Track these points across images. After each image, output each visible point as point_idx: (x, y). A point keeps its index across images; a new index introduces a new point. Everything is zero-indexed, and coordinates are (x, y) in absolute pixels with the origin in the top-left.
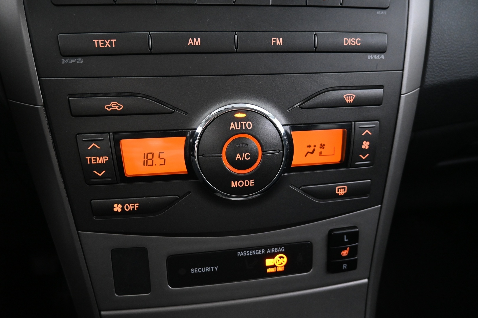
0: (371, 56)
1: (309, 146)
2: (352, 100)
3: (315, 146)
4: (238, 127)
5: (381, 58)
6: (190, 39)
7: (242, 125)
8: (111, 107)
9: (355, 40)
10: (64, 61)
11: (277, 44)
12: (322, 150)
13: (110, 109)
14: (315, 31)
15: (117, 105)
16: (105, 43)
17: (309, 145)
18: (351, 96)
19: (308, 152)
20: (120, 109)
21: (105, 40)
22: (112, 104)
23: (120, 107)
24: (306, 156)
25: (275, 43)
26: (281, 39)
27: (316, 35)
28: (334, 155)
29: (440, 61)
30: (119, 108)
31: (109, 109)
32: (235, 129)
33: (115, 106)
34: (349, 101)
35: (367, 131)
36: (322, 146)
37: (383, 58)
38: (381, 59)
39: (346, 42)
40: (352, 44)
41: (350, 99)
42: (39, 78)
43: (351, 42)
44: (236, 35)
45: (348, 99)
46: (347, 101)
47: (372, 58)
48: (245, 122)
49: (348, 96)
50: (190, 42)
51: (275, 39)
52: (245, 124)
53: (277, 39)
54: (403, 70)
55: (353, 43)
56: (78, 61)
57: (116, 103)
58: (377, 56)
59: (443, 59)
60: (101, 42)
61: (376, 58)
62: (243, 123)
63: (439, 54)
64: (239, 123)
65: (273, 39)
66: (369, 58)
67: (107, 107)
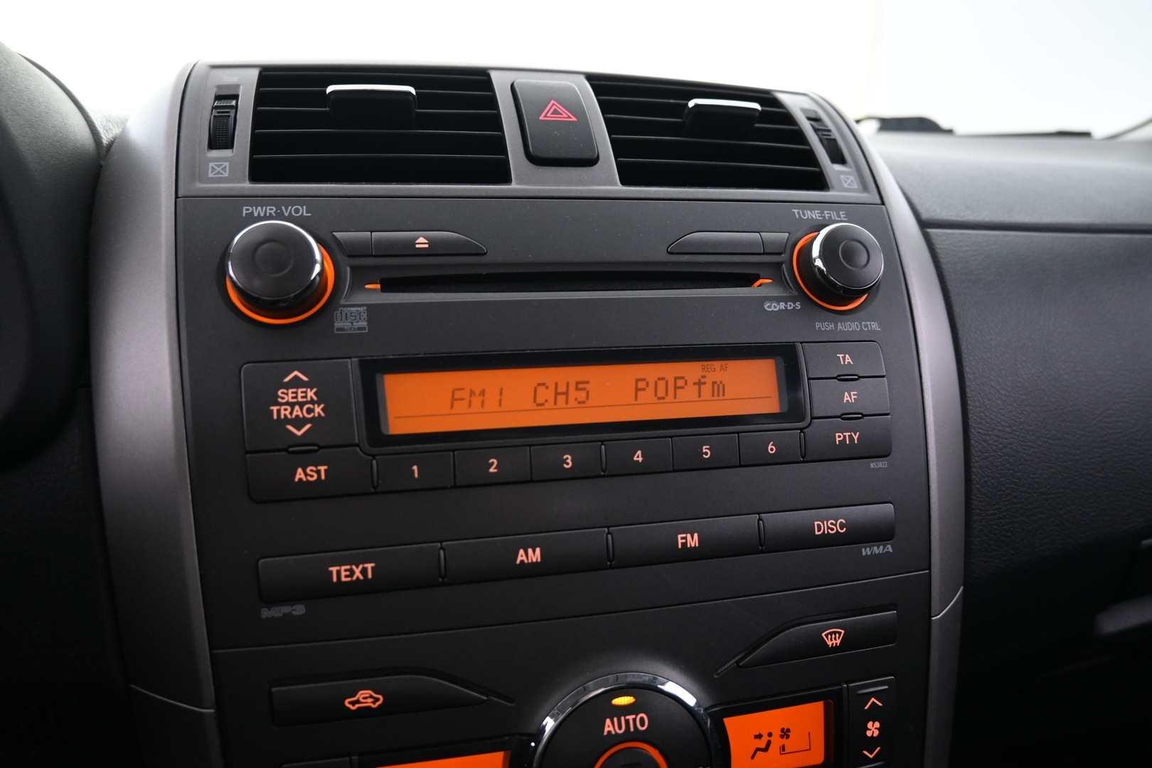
0: (868, 549)
1: (759, 736)
2: (838, 642)
3: (770, 735)
4: (620, 728)
5: (886, 550)
6: (522, 552)
7: (627, 722)
8: (358, 702)
9: (834, 522)
10: (266, 613)
11: (689, 546)
12: (784, 741)
13: (357, 706)
14: (758, 512)
15: (371, 697)
16: (352, 573)
17: (757, 734)
18: (835, 633)
19: (758, 750)
20: (378, 704)
21: (354, 567)
22: (362, 694)
23: (377, 700)
24: (753, 757)
25: (684, 544)
26: (696, 535)
27: (762, 520)
28: (810, 749)
29: (996, 527)
30: (374, 703)
31: (353, 706)
32: (613, 733)
33: (366, 698)
34: (833, 644)
35: (873, 699)
36: (785, 733)
37: (891, 550)
38: (887, 552)
39: (819, 529)
40: (829, 530)
41: (835, 639)
42: (211, 649)
43: (828, 528)
44: (609, 536)
45: (831, 640)
46: (830, 643)
47: (869, 553)
48: (634, 716)
49: (831, 634)
50: (521, 556)
51: (684, 535)
52: (634, 720)
53: (689, 536)
54: (930, 568)
55: (832, 529)
56: (295, 610)
57: (370, 692)
58: (878, 548)
59: (1001, 522)
60: (346, 570)
61: (877, 552)
62: (631, 717)
63: (991, 514)
64: (623, 718)
65: (680, 536)
66: (864, 554)
67: (350, 703)
